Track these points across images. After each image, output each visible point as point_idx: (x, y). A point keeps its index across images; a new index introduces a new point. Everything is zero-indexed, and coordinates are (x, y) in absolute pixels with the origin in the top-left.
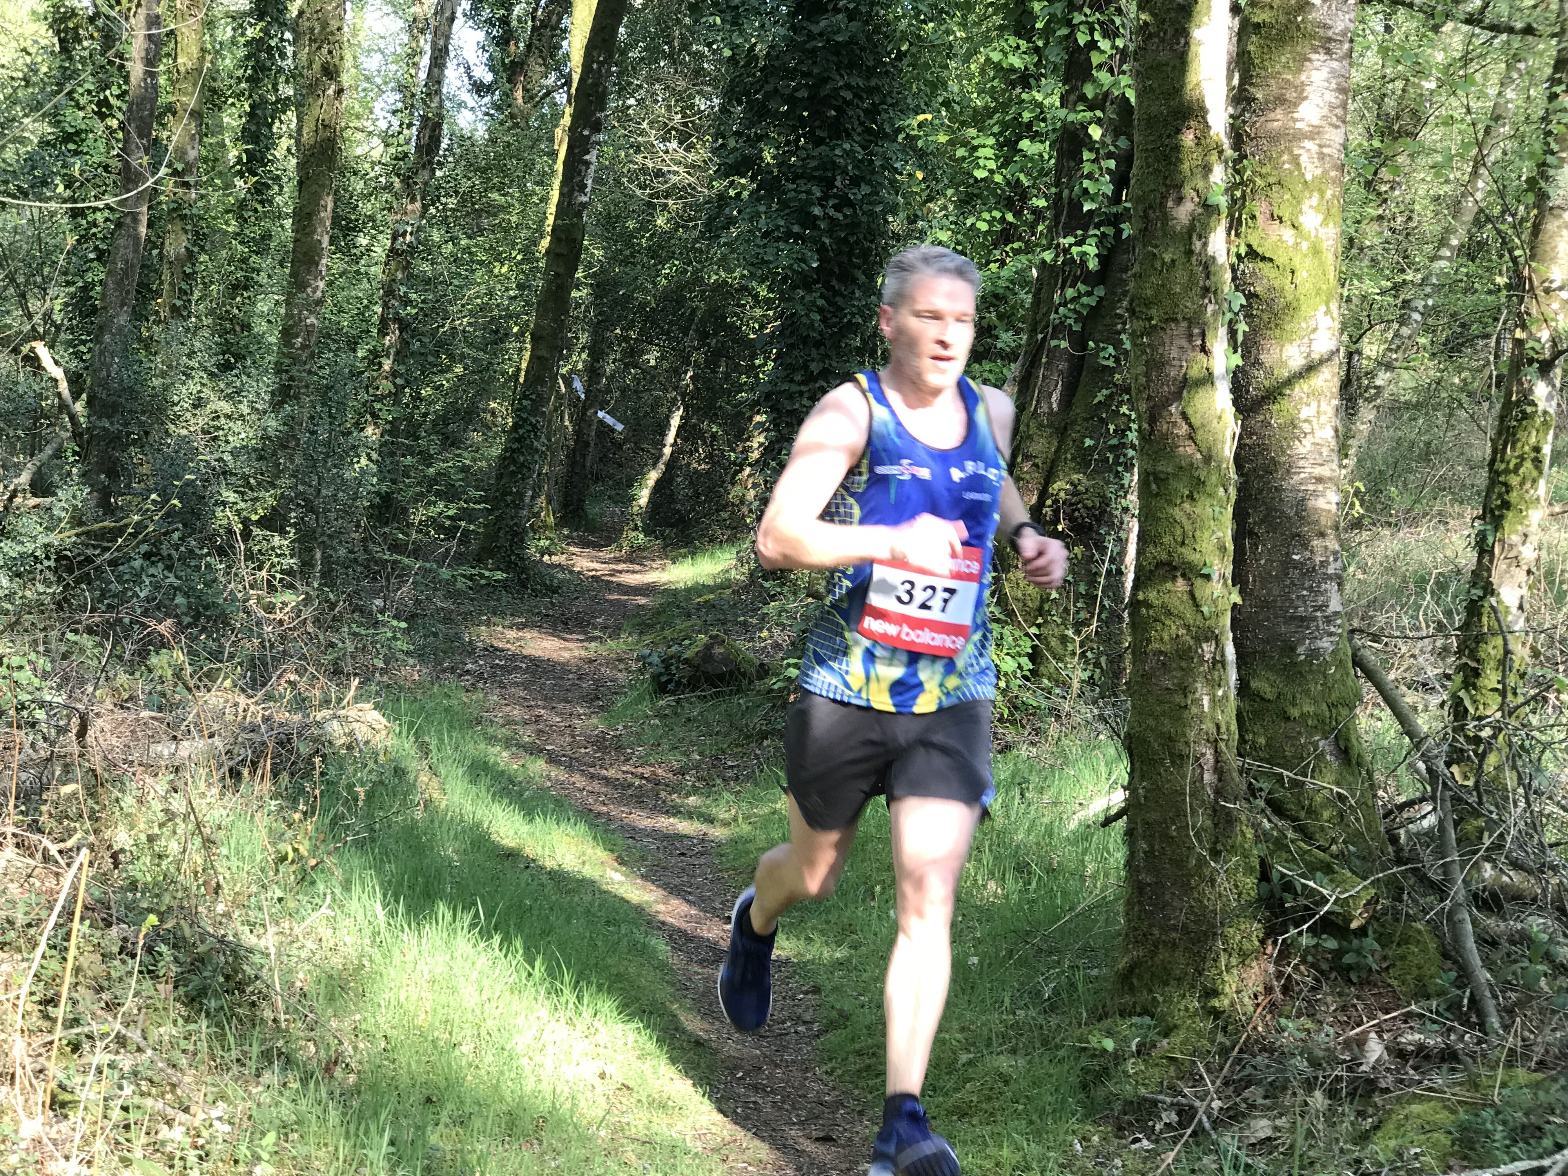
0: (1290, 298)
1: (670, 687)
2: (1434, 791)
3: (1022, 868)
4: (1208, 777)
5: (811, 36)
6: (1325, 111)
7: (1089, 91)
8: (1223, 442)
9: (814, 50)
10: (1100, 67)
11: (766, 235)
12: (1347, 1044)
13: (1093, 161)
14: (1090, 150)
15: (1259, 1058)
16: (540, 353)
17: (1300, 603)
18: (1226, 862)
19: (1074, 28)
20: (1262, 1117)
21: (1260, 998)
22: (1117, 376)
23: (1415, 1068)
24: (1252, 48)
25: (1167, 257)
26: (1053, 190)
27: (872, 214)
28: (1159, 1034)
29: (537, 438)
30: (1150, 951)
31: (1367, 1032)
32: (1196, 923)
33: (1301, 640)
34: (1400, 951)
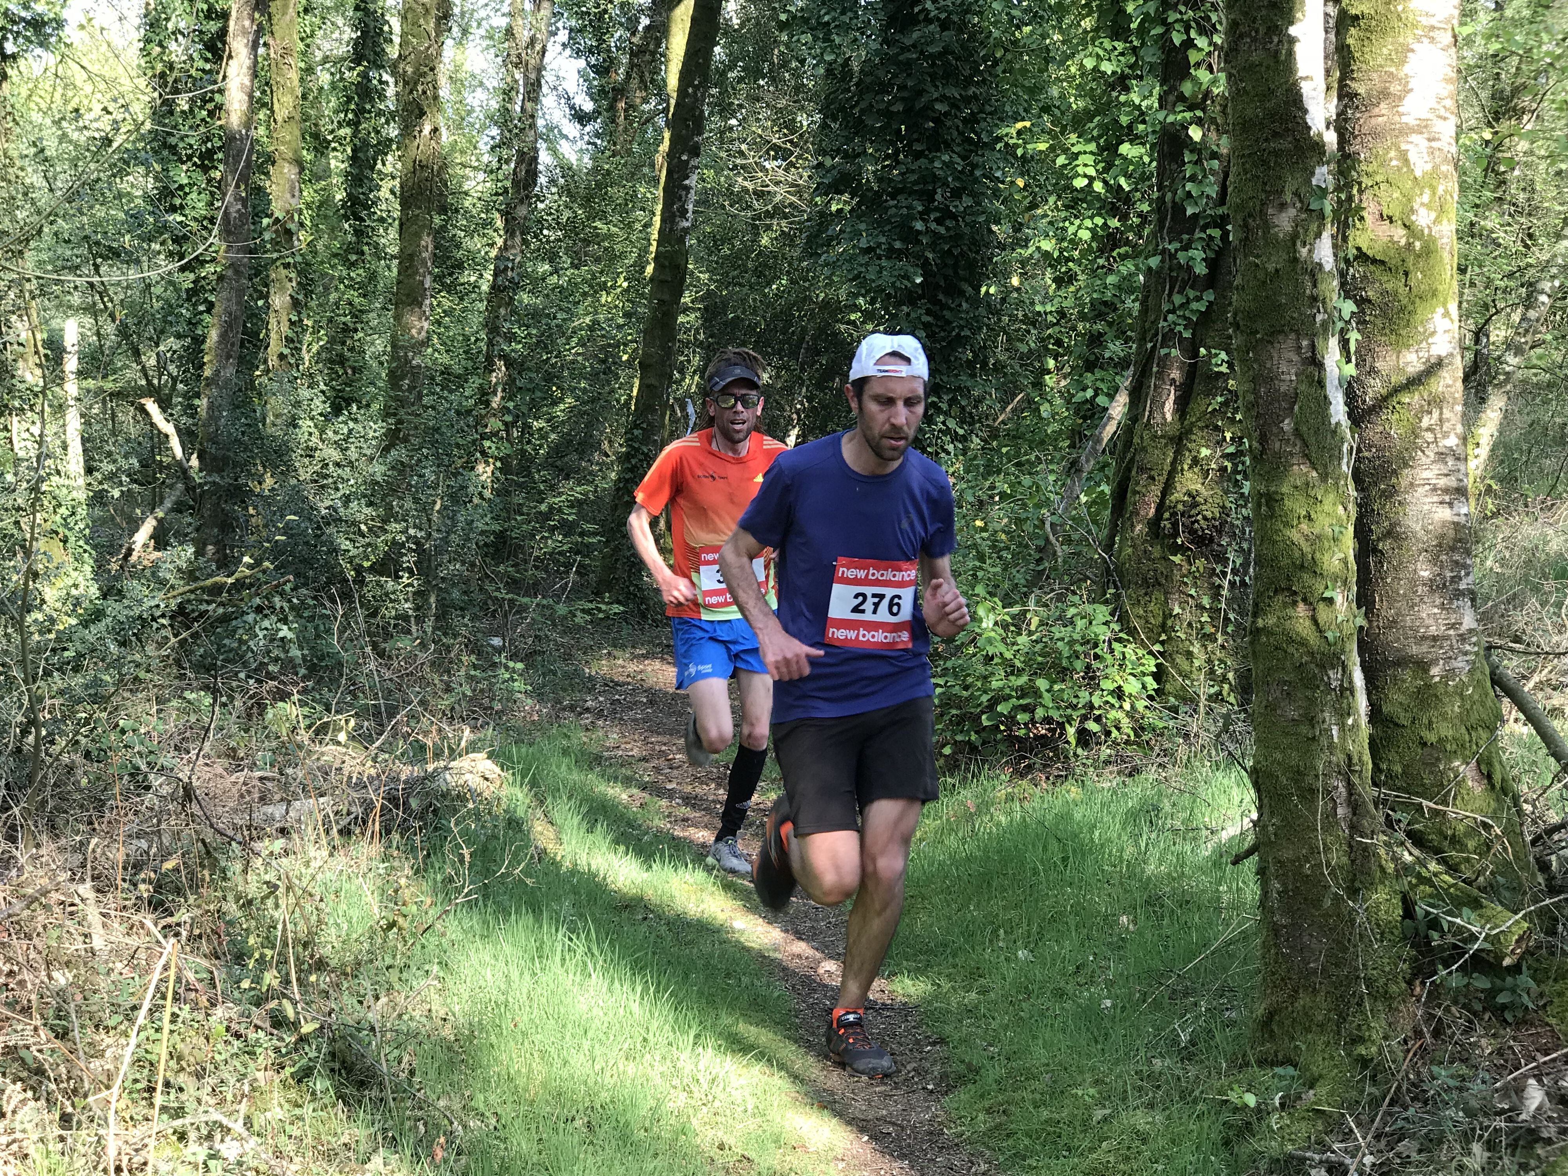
0: (1405, 301)
3: (1153, 902)
4: (1340, 811)
5: (904, 49)
6: (1433, 103)
7: (1187, 88)
8: (1340, 459)
9: (908, 63)
10: (1198, 65)
11: (868, 250)
12: (1505, 1092)
13: (1196, 163)
14: (1191, 151)
15: (1411, 1111)
16: (648, 382)
17: (1431, 621)
18: (1365, 900)
19: (1169, 27)
20: (1417, 1173)
21: (1410, 1043)
22: (1231, 382)
24: (1350, 41)
25: (1271, 267)
26: (1156, 195)
27: (972, 225)
28: (1303, 1084)
30: (1290, 996)
31: (1525, 1076)
32: (1337, 965)
33: (1434, 662)
34: (1557, 987)
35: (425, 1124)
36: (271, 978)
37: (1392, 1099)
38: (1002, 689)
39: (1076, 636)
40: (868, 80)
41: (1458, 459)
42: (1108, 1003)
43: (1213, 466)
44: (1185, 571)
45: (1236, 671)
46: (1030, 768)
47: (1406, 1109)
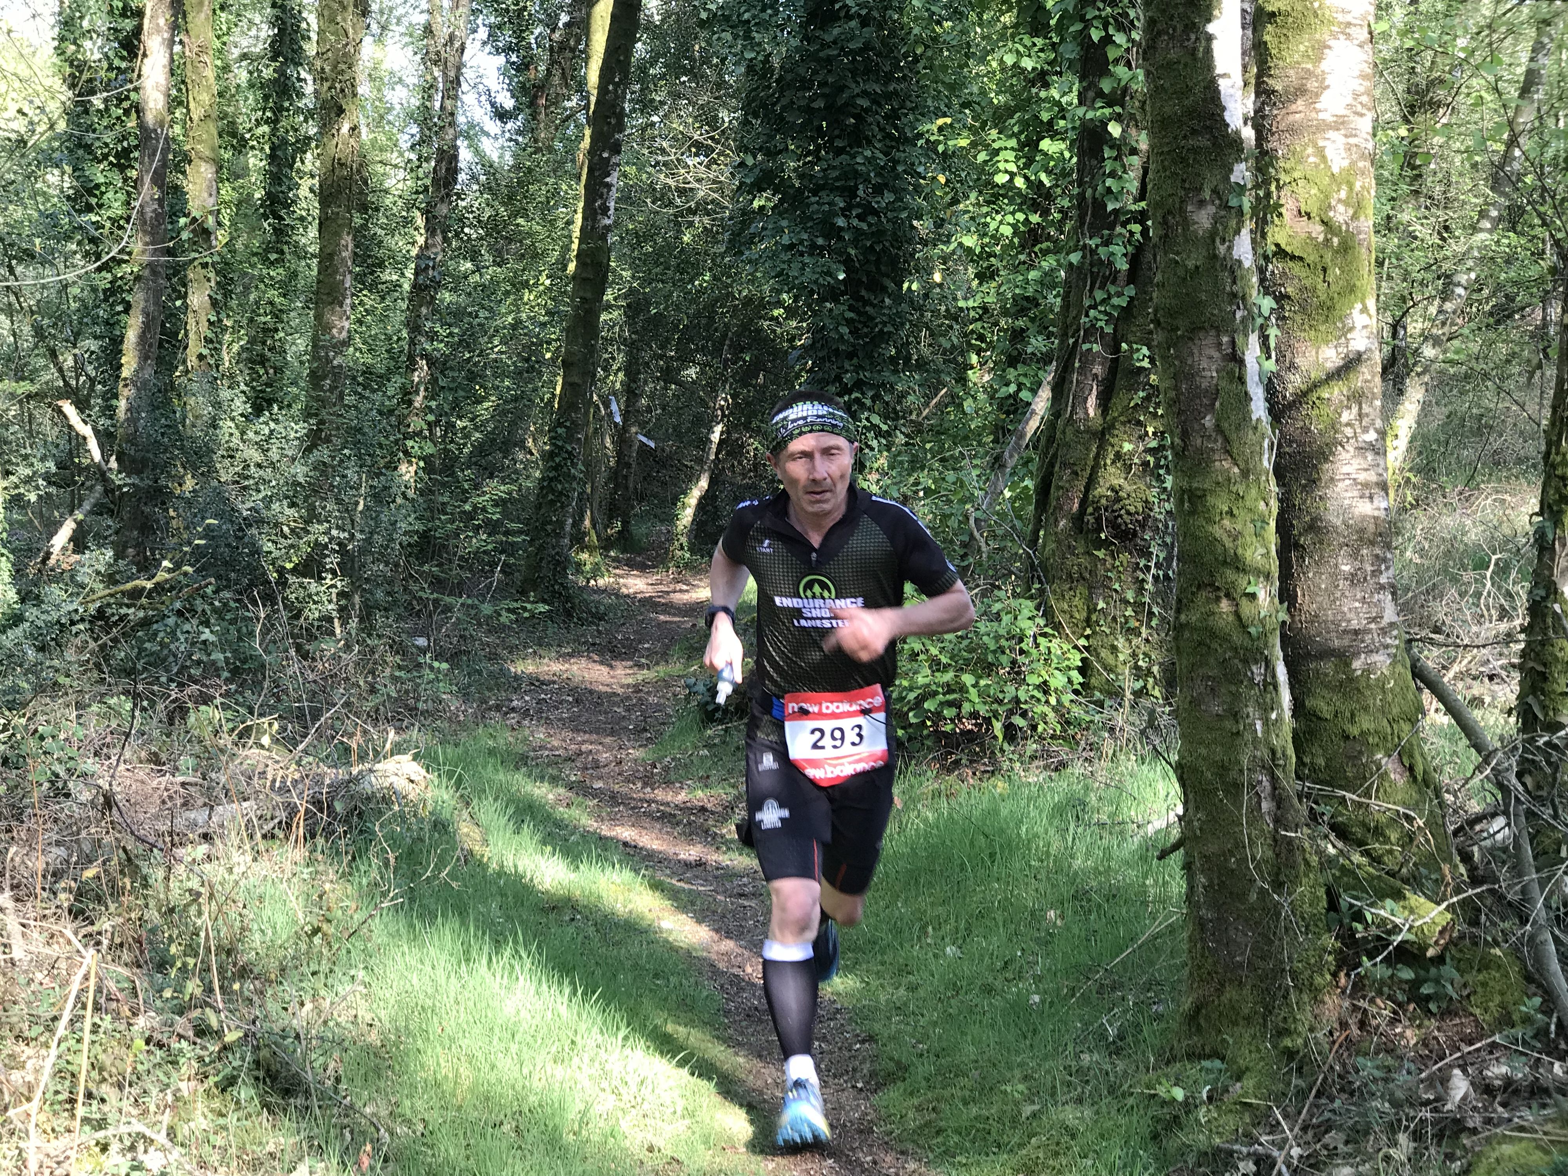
0: (1323, 297)
1: (718, 715)
2: (1507, 805)
3: (1080, 896)
4: (1265, 806)
5: (824, 46)
6: (1349, 100)
7: (1107, 86)
8: (1261, 454)
9: (829, 60)
10: (1116, 61)
11: (791, 247)
12: (1430, 1082)
13: (1115, 159)
14: (1111, 147)
15: (1337, 1103)
16: (570, 380)
17: (1352, 615)
18: (1290, 894)
19: (1088, 24)
20: (1344, 1165)
21: (1336, 1035)
22: (1153, 377)
23: (1504, 1105)
24: (1267, 38)
25: (1190, 264)
26: (1076, 191)
27: (894, 221)
28: (1231, 1077)
29: (574, 465)
30: (1217, 990)
31: (1450, 1066)
32: (1263, 958)
33: (1356, 655)
34: (1481, 977)
35: (352, 1132)
36: (193, 987)
37: (1318, 1091)
38: (928, 685)
39: (1001, 632)
40: (789, 77)
41: (1378, 454)
42: (1037, 998)
43: (1136, 461)
44: (1108, 566)
45: (1160, 664)
46: (957, 763)
47: (1332, 1101)
